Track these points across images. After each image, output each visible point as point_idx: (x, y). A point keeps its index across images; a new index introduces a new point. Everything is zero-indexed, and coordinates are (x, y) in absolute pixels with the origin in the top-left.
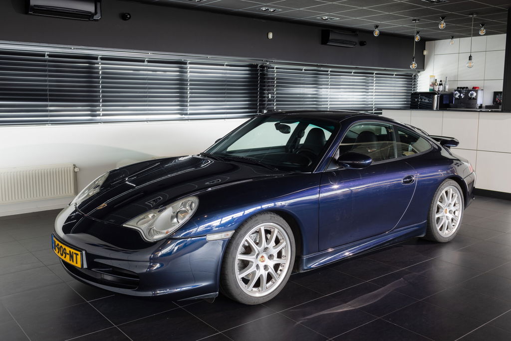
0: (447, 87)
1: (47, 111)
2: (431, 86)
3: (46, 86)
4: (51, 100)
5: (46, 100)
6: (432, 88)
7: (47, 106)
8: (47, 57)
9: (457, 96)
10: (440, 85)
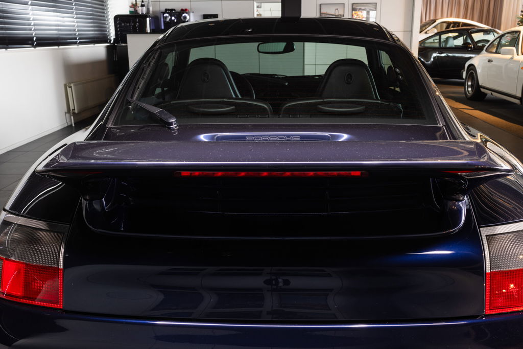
0: (151, 9)
2: (131, 7)
6: (132, 9)
9: (168, 20)
10: (143, 6)
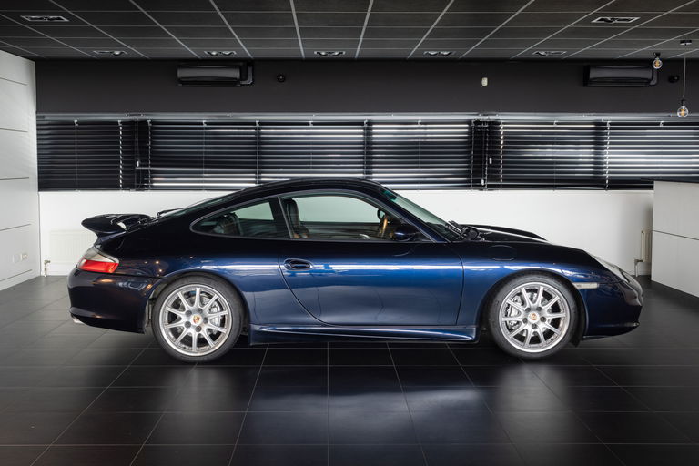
1: (202, 177)
3: (201, 153)
4: (206, 167)
5: (201, 167)
7: (202, 172)
8: (205, 125)
